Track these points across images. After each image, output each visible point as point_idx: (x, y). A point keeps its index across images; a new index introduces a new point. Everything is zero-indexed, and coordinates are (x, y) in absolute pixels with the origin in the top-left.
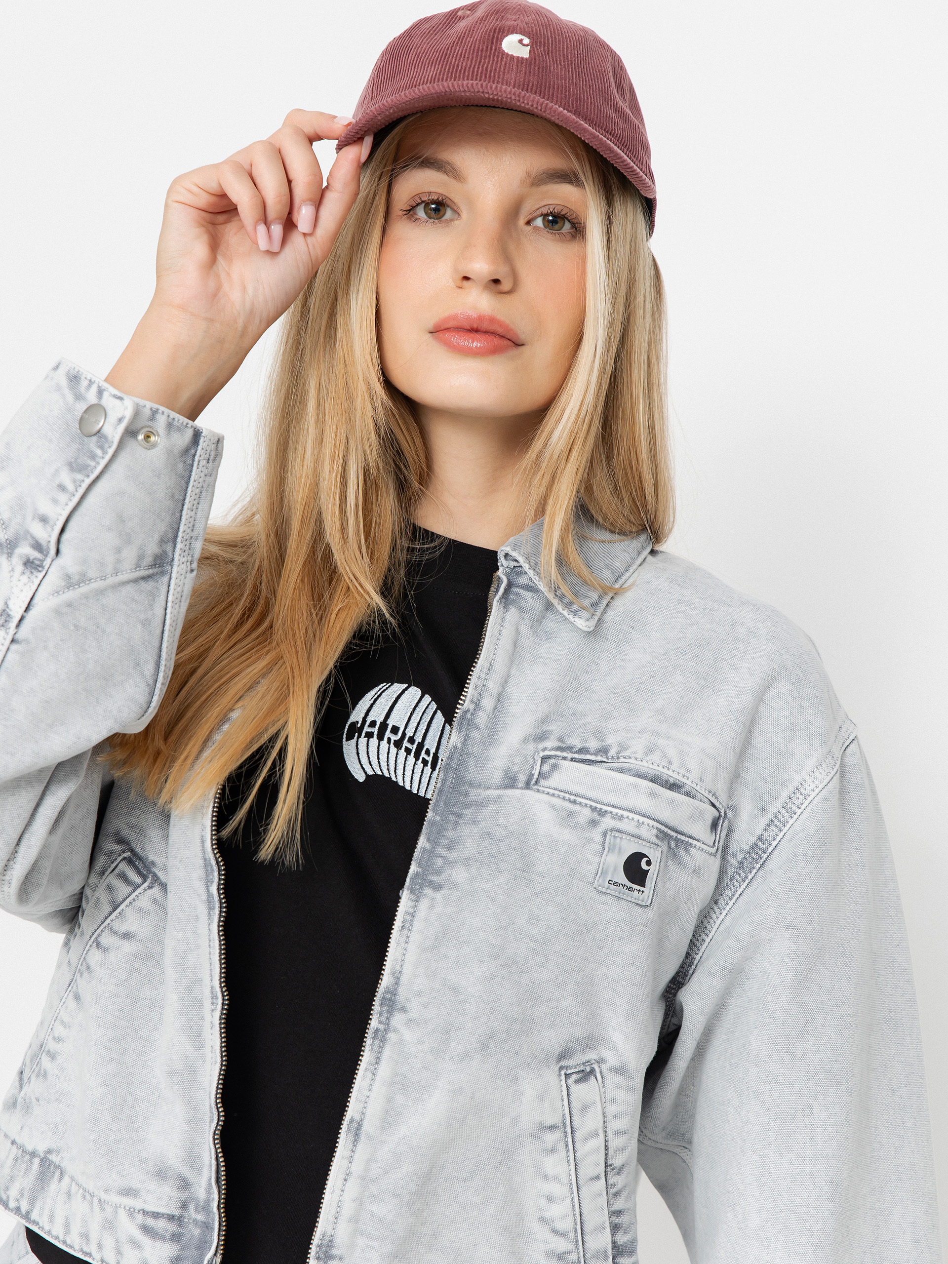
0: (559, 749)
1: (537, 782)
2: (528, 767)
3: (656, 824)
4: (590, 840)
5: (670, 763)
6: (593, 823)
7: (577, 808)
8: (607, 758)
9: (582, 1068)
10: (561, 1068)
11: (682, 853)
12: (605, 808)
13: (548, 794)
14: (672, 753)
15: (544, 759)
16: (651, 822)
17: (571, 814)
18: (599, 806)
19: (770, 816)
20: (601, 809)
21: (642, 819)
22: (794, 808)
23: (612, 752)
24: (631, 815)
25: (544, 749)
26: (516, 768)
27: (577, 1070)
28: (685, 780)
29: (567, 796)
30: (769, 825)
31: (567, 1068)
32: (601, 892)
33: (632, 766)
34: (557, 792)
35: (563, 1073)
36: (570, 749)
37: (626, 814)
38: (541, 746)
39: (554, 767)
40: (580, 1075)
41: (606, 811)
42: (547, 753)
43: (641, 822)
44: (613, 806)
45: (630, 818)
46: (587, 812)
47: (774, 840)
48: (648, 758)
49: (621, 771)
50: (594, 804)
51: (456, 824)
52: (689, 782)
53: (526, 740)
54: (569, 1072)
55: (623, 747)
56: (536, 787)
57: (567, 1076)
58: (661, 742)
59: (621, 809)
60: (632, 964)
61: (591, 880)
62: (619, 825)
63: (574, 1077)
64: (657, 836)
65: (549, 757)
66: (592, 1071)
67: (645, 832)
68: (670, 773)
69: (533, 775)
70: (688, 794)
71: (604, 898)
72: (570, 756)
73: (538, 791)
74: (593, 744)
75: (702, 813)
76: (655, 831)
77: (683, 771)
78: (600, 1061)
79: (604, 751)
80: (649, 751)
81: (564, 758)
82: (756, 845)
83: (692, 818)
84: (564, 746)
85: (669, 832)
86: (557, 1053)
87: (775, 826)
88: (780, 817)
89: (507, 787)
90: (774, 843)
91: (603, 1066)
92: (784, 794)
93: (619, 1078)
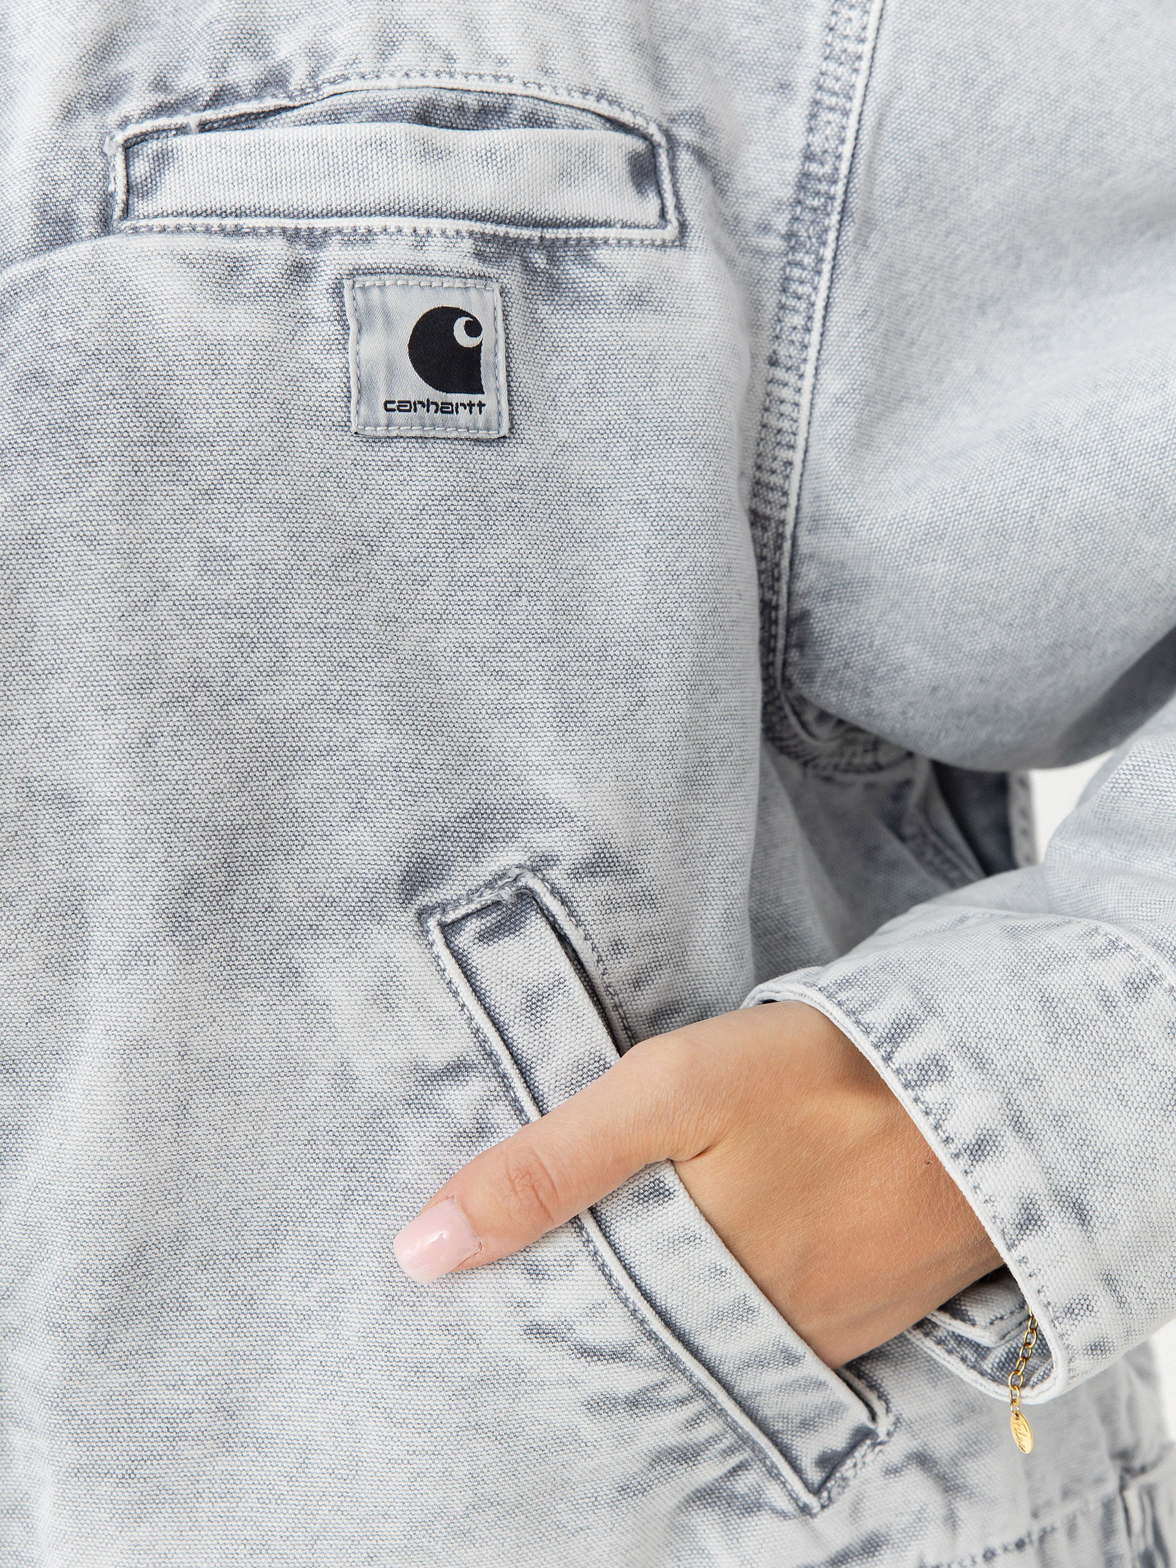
0: (161, 110)
1: (127, 211)
2: (93, 179)
3: (464, 225)
4: (303, 319)
5: (449, 58)
6: (300, 272)
7: (248, 244)
8: (290, 98)
9: (488, 896)
10: (422, 914)
11: (574, 270)
12: (319, 224)
13: (163, 230)
14: (447, 30)
15: (128, 147)
16: (450, 225)
17: (235, 267)
18: (303, 224)
19: (804, 94)
20: (311, 231)
21: (422, 224)
23: (298, 78)
24: (392, 222)
25: (124, 124)
26: (64, 192)
27: (473, 907)
28: (504, 87)
29: (214, 222)
30: (813, 116)
31: (443, 907)
32: (376, 439)
33: (357, 98)
34: (184, 221)
35: (432, 923)
36: (188, 101)
37: (377, 223)
38: (113, 117)
39: (162, 159)
40: (490, 919)
41: (325, 232)
42: (133, 130)
43: (422, 231)
44: (340, 214)
45: (392, 229)
46: (277, 246)
48: (390, 65)
49: (335, 117)
50: (290, 224)
52: (516, 88)
53: (69, 113)
54: (451, 916)
55: (318, 56)
56: (127, 223)
57: (448, 929)
59: (362, 213)
60: (518, 593)
61: (339, 416)
62: (368, 256)
63: (473, 926)
64: (479, 255)
65: (143, 138)
66: (523, 897)
67: (436, 255)
68: (459, 82)
69: (112, 195)
70: (532, 120)
71: (388, 452)
72: (193, 119)
73: (136, 230)
74: (243, 72)
75: (587, 158)
76: (467, 245)
77: (488, 68)
78: (538, 864)
79: (275, 80)
80: (386, 47)
81: (182, 130)
82: (806, 175)
83: (564, 175)
84: (171, 98)
85: (513, 232)
86: (393, 879)
87: (831, 109)
88: (829, 83)
89: (52, 245)
90: (847, 150)
91: (553, 874)
92: (813, 27)
93: (603, 887)
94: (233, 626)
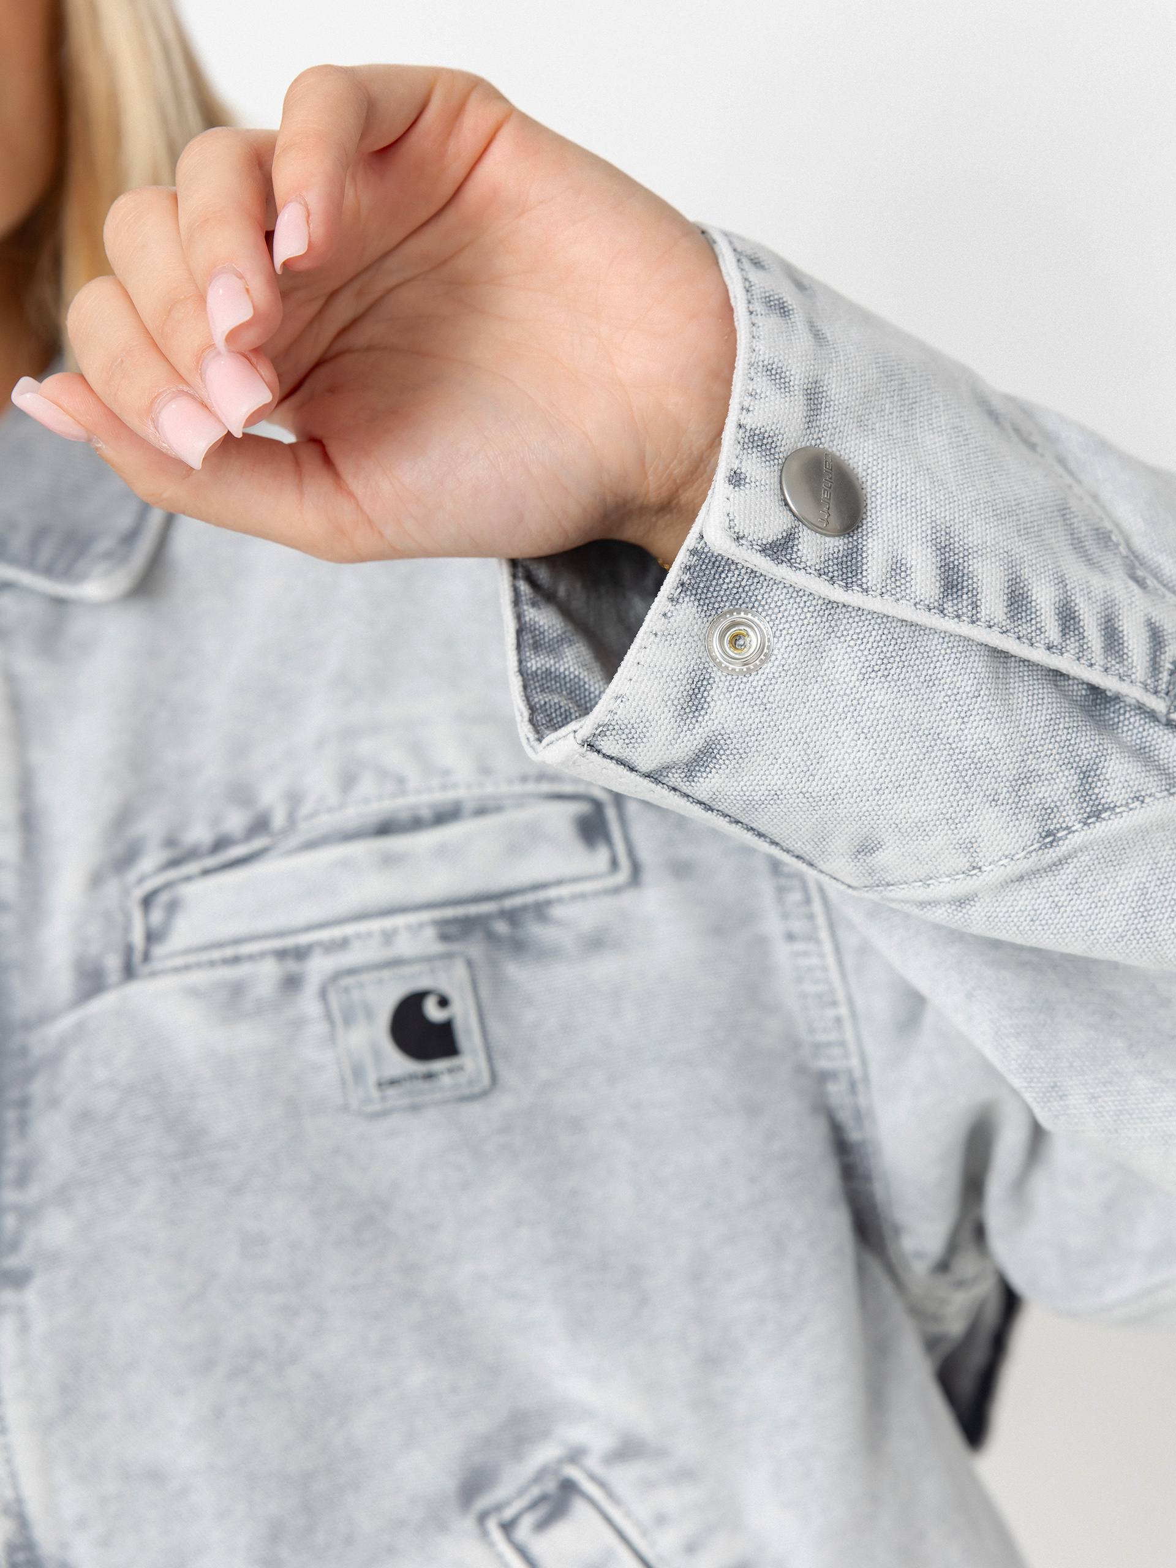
0: (174, 863)
1: (145, 958)
2: (119, 934)
3: (426, 916)
4: (299, 1024)
6: (292, 983)
7: (243, 967)
8: (274, 836)
9: (536, 1492)
10: (482, 1518)
11: (535, 929)
12: (302, 939)
13: (178, 969)
14: (396, 759)
15: (147, 902)
16: (414, 918)
17: (237, 990)
18: (290, 941)
20: (296, 947)
21: (388, 923)
23: (279, 820)
24: (363, 927)
25: (141, 880)
26: (94, 950)
27: (524, 1504)
29: (217, 954)
31: (498, 1508)
33: (328, 826)
34: (192, 958)
35: (492, 1525)
36: (193, 854)
37: (349, 929)
38: (131, 878)
39: (173, 907)
40: (540, 1512)
41: (310, 945)
42: (150, 885)
43: (389, 929)
44: (319, 927)
45: (367, 933)
46: (270, 967)
49: (310, 845)
50: (279, 943)
51: (23, 1124)
53: (96, 880)
54: (511, 1514)
55: (294, 799)
56: (144, 969)
57: (507, 1527)
58: (366, 747)
59: (336, 925)
62: (345, 959)
63: (527, 1523)
65: (157, 891)
66: (568, 1487)
67: (405, 946)
68: (411, 800)
69: (133, 944)
71: (386, 1123)
72: (197, 868)
73: (154, 973)
74: (235, 821)
75: (533, 831)
76: (430, 933)
77: (436, 781)
78: (575, 1456)
79: (260, 825)
80: (348, 781)
81: (188, 879)
83: (512, 850)
84: (178, 853)
85: (473, 909)
86: (453, 1491)
89: (89, 996)
91: (587, 1462)
93: (638, 1466)
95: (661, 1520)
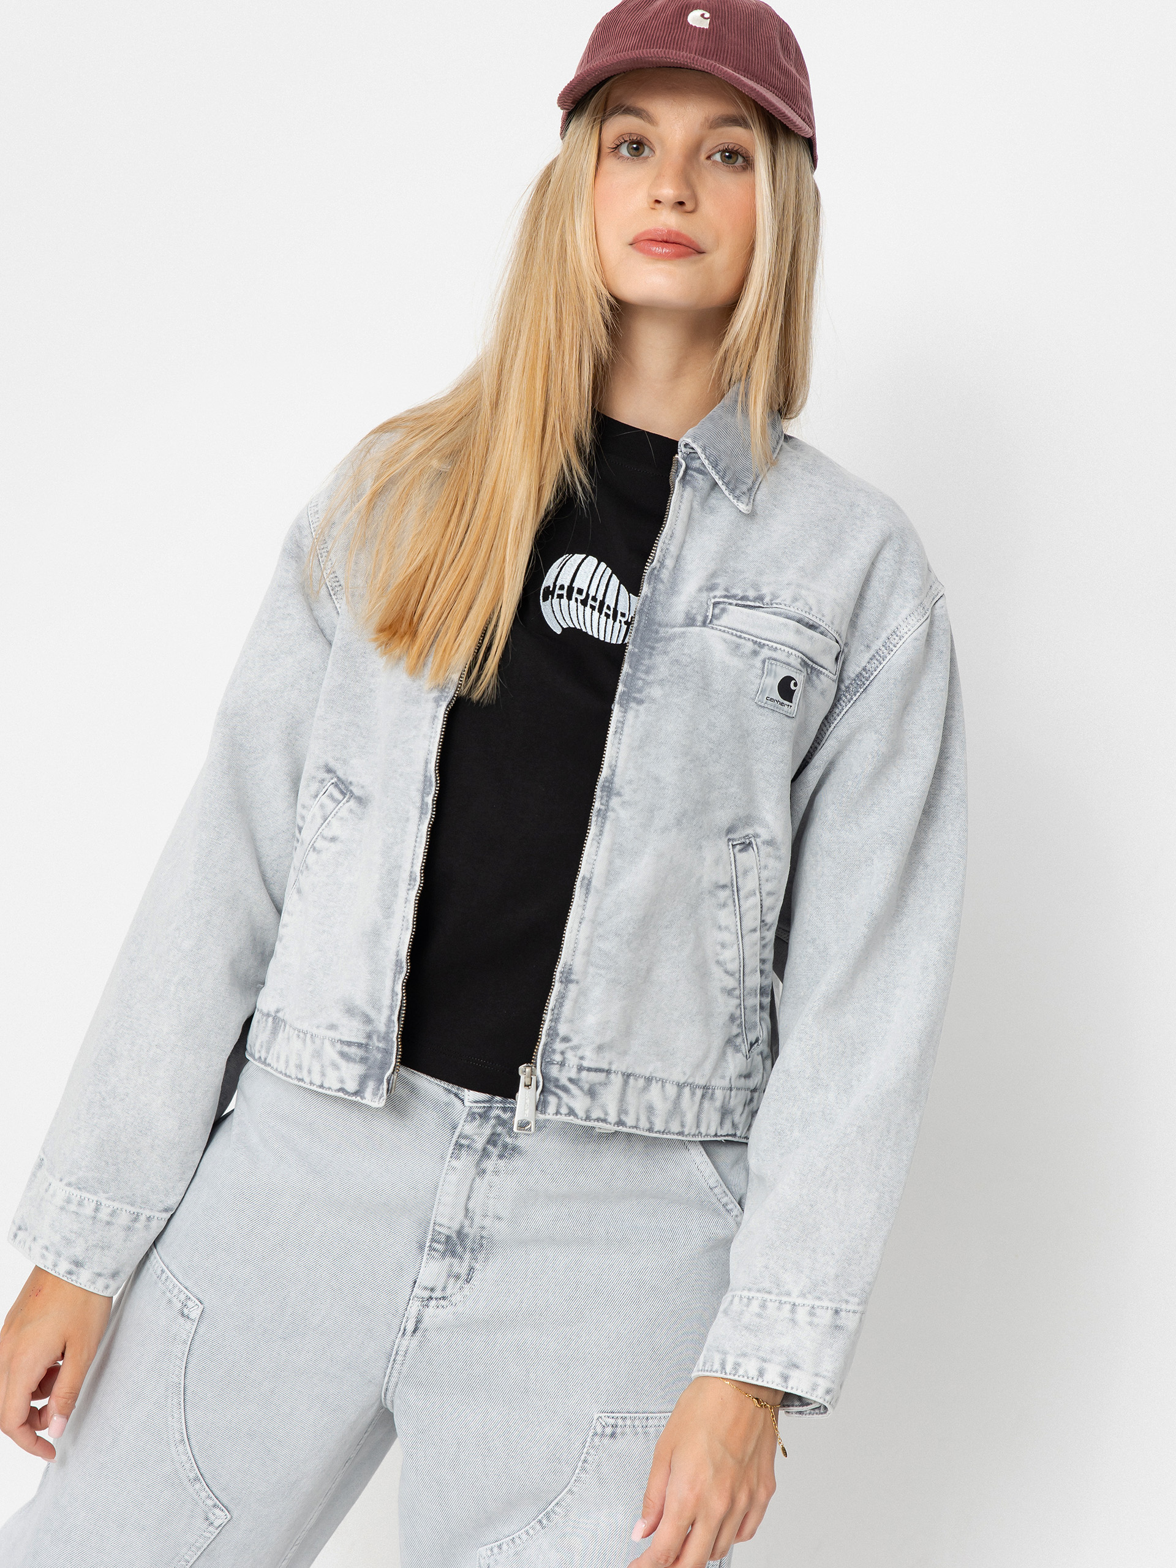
0: (726, 597)
1: (711, 622)
2: (703, 610)
3: (801, 655)
4: (753, 666)
5: (811, 609)
6: (755, 653)
7: (742, 641)
8: (764, 605)
9: (743, 840)
10: (729, 840)
11: (814, 678)
12: (763, 642)
13: (720, 630)
14: (812, 601)
15: (715, 604)
16: (798, 654)
17: (738, 646)
18: (759, 640)
19: (872, 652)
20: (760, 643)
21: (791, 651)
22: (891, 646)
23: (767, 600)
24: (783, 648)
25: (715, 597)
26: (694, 611)
27: (739, 842)
28: (821, 623)
29: (735, 632)
30: (871, 659)
31: (733, 840)
32: (760, 706)
33: (782, 611)
34: (727, 629)
35: (730, 843)
36: (734, 597)
37: (779, 646)
38: (712, 595)
39: (723, 610)
40: (742, 846)
41: (764, 644)
42: (717, 600)
43: (790, 653)
44: (769, 641)
45: (782, 649)
46: (750, 644)
47: (875, 671)
48: (794, 605)
49: (775, 614)
50: (755, 639)
51: (651, 654)
52: (823, 625)
53: (700, 590)
54: (735, 843)
55: (775, 596)
56: (710, 625)
58: (803, 592)
59: (775, 642)
60: (782, 762)
61: (753, 696)
62: (774, 655)
63: (738, 847)
64: (801, 664)
65: (719, 603)
66: (750, 844)
67: (792, 661)
68: (810, 617)
69: (707, 616)
70: (822, 633)
71: (762, 710)
72: (735, 602)
73: (713, 628)
74: (751, 594)
75: (831, 648)
76: (800, 660)
77: (819, 616)
78: (756, 836)
80: (795, 599)
81: (730, 604)
82: (861, 674)
83: (824, 651)
84: (729, 594)
85: (808, 661)
86: (726, 828)
87: (877, 660)
88: (880, 653)
89: (688, 625)
90: (875, 673)
91: (758, 840)
92: (884, 636)
93: (770, 849)
94: (711, 745)
95: (766, 867)
